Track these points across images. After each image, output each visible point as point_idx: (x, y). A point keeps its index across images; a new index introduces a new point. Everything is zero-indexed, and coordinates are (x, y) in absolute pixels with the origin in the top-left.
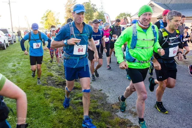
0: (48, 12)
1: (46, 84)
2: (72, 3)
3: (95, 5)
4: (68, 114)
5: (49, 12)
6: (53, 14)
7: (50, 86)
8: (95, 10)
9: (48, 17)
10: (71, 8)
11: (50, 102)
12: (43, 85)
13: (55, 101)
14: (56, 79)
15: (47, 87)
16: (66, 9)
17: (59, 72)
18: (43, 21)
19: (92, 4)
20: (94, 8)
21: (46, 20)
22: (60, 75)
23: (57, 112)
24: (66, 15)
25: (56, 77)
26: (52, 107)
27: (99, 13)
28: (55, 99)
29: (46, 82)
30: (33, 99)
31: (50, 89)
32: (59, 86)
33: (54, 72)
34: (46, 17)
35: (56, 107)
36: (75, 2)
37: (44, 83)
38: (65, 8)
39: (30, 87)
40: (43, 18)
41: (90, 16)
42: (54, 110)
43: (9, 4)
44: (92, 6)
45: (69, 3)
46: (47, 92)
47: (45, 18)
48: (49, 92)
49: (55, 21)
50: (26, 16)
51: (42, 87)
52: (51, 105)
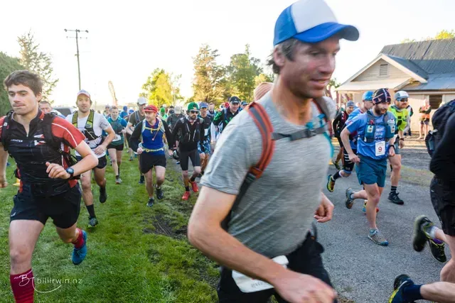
0: (156, 74)
1: (152, 230)
2: (209, 55)
3: (259, 60)
4: (202, 298)
5: (160, 74)
6: (167, 77)
7: (161, 236)
8: (257, 71)
9: (158, 85)
10: (207, 66)
11: (161, 271)
12: (146, 232)
13: (171, 267)
14: (174, 220)
15: (154, 237)
16: (196, 68)
17: (181, 204)
18: (146, 92)
19: (252, 59)
20: (256, 67)
21: (153, 90)
22: (182, 210)
23: (177, 294)
24: (197, 80)
25: (174, 215)
26: (165, 282)
27: (267, 77)
28: (171, 264)
29: (151, 226)
30: (125, 263)
31: (161, 241)
32: (181, 235)
33: (170, 204)
34: (154, 83)
35: (176, 282)
36: (216, 54)
37: (149, 227)
38: (195, 65)
39: (117, 235)
40: (145, 85)
41: (248, 83)
42: (169, 288)
43: (78, 55)
44: (252, 62)
45: (202, 56)
46: (154, 248)
47: (151, 87)
48: (159, 248)
49: (172, 93)
50: (110, 82)
51: (142, 236)
52: (165, 277)
